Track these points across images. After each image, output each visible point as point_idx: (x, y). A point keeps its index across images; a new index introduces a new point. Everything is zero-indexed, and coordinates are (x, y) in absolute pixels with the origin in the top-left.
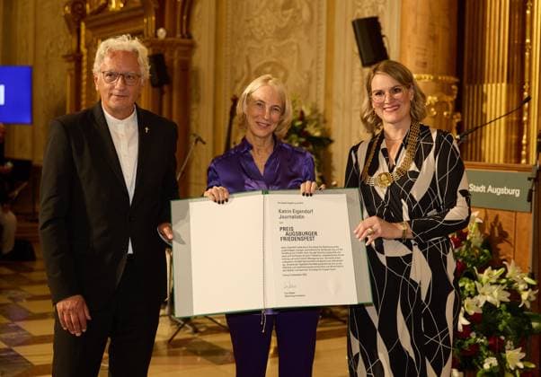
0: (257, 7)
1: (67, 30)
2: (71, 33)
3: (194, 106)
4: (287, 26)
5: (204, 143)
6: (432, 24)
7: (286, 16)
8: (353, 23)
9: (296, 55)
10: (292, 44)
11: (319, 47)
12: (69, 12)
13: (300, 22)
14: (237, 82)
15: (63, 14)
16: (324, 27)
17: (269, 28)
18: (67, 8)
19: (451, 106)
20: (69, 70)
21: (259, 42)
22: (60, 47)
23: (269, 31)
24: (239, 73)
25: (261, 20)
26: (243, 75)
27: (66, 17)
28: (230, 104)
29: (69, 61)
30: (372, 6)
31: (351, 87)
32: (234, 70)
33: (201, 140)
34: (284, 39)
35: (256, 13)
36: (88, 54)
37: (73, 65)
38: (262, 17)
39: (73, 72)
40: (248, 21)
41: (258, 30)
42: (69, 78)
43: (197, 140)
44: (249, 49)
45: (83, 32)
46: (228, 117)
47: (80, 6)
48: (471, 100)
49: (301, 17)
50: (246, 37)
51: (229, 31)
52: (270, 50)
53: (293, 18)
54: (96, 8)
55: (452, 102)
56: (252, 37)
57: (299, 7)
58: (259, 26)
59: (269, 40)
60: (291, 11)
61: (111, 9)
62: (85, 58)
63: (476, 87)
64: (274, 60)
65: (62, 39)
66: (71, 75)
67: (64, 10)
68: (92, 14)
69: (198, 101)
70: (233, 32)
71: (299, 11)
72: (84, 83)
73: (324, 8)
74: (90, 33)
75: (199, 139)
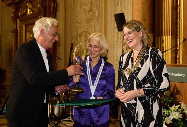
0: (79, 12)
1: (13, 22)
2: (14, 23)
3: (58, 47)
4: (90, 18)
5: (61, 59)
6: (144, 15)
7: (90, 15)
8: (115, 15)
9: (94, 28)
10: (92, 24)
11: (102, 25)
12: (13, 16)
13: (95, 17)
14: (73, 38)
15: (11, 16)
16: (103, 18)
17: (84, 19)
18: (12, 14)
19: (151, 44)
20: (13, 36)
21: (80, 24)
22: (10, 28)
23: (84, 20)
24: (74, 36)
25: (81, 17)
26: (75, 36)
27: (12, 17)
28: (70, 46)
29: (13, 33)
30: (121, 10)
31: (114, 39)
32: (71, 34)
33: (60, 58)
34: (89, 23)
35: (79, 14)
36: (20, 30)
37: (15, 34)
38: (81, 15)
39: (15, 36)
40: (76, 17)
41: (80, 20)
42: (13, 38)
43: (58, 59)
44: (77, 27)
45: (18, 22)
46: (70, 51)
47: (17, 13)
48: (158, 42)
49: (95, 15)
50: (76, 22)
51: (70, 21)
52: (84, 27)
53: (92, 15)
54: (22, 14)
55: (151, 43)
56: (78, 22)
57: (94, 11)
58: (80, 19)
59: (84, 23)
60: (92, 13)
61: (28, 14)
62: (19, 31)
63: (160, 38)
64: (86, 30)
65: (11, 25)
66: (14, 38)
67: (11, 15)
68: (21, 16)
69: (59, 45)
70: (71, 21)
71: (94, 13)
72: (19, 40)
73: (103, 12)
74: (20, 23)
75: (59, 58)
